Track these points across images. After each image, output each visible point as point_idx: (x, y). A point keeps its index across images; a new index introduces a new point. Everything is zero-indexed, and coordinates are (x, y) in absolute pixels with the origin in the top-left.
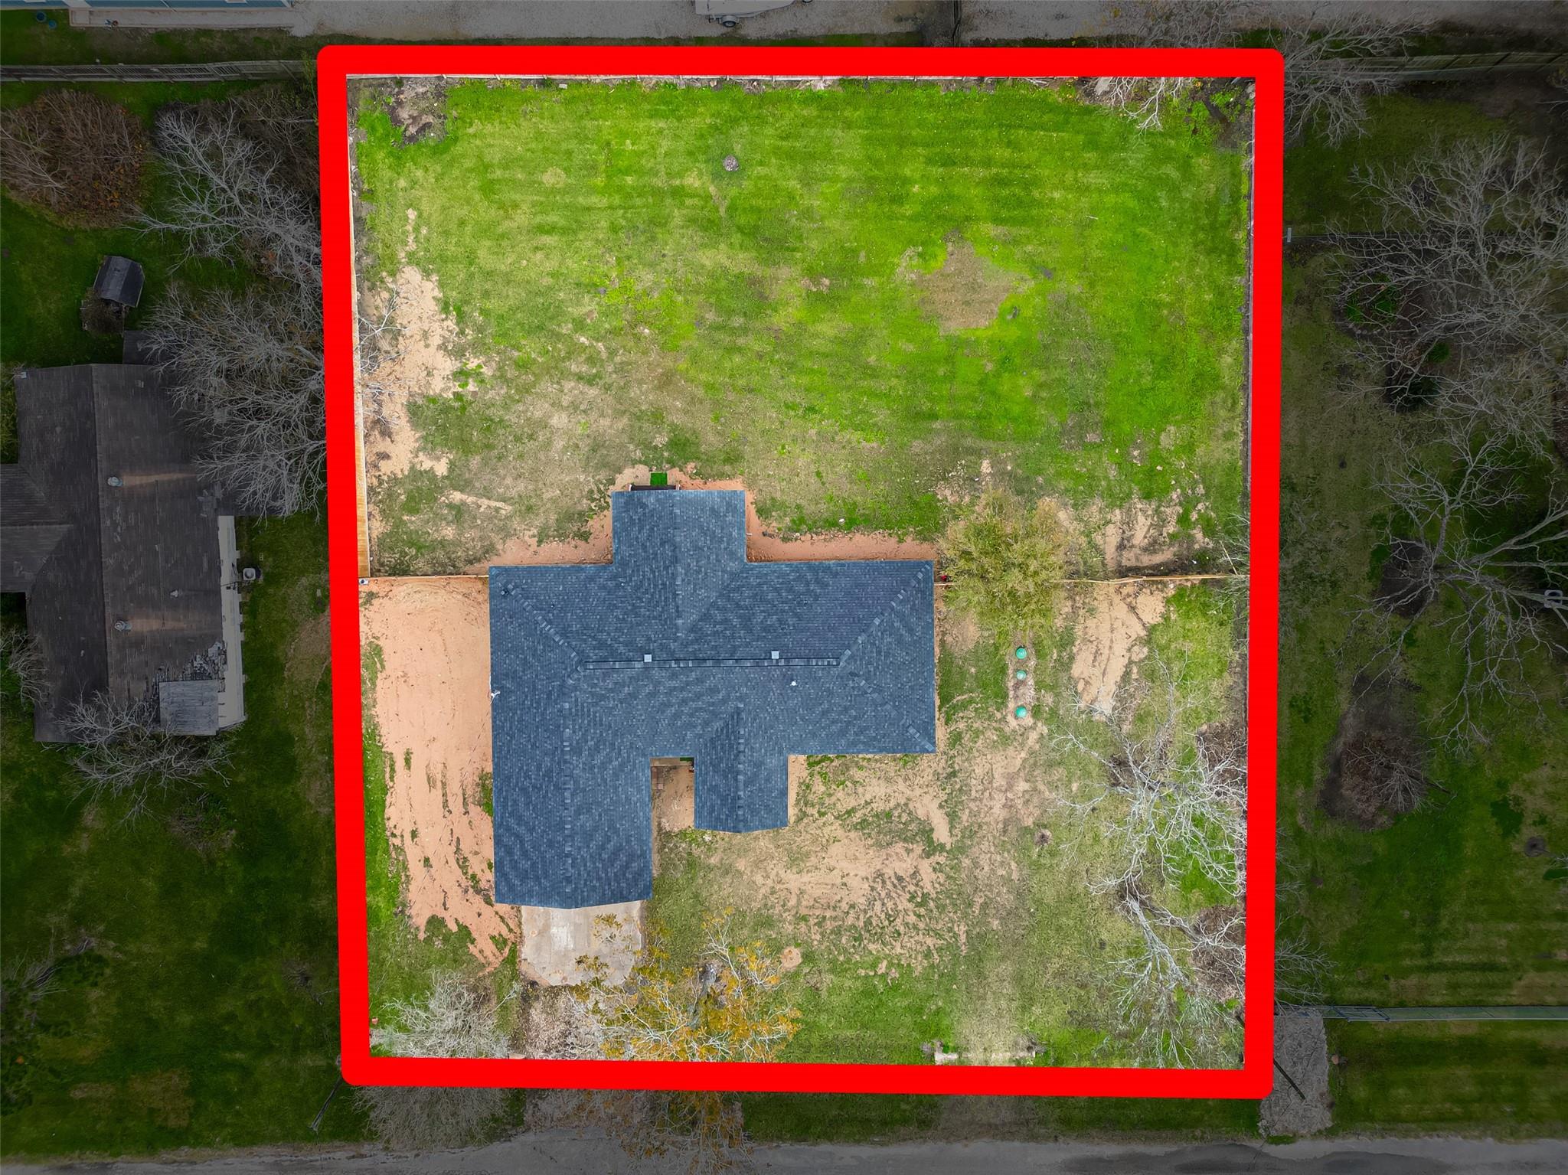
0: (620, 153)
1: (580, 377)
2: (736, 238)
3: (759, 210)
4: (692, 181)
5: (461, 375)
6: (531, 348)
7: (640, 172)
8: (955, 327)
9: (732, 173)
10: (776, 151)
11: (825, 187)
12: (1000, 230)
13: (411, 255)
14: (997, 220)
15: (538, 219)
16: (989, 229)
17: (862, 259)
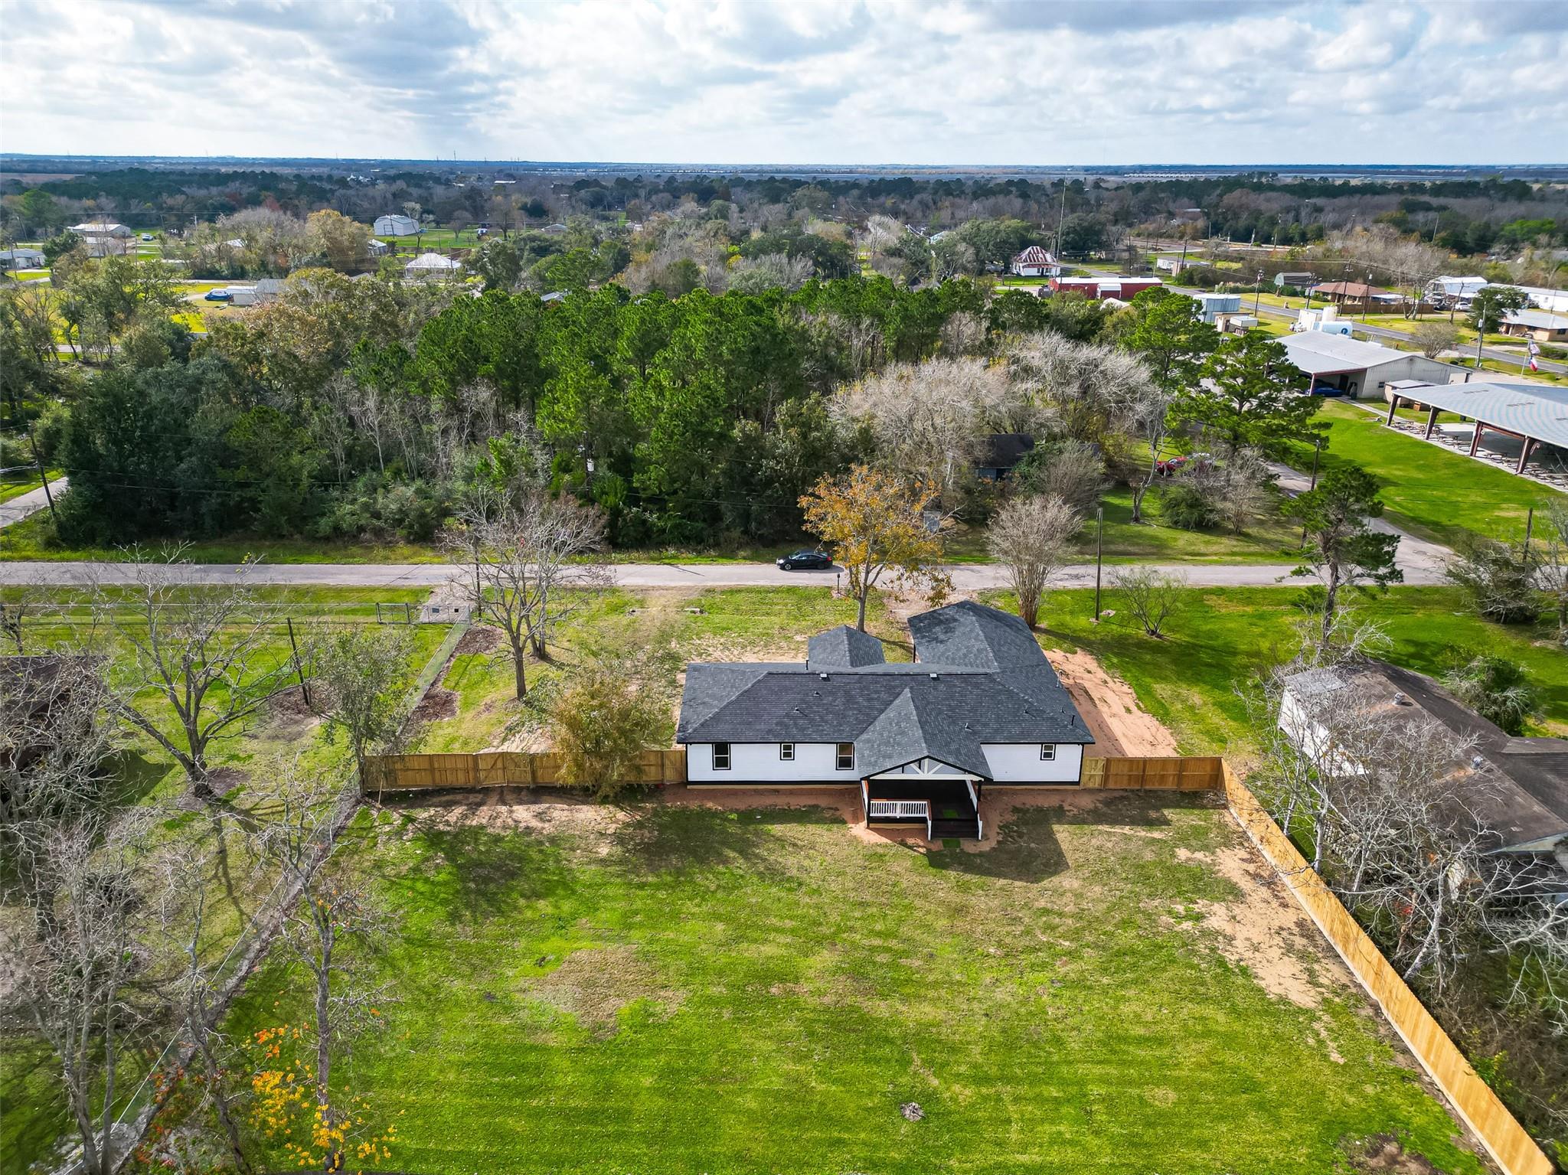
0: (1076, 1121)
1: (1061, 915)
2: (893, 1032)
3: (867, 1061)
4: (966, 1093)
5: (1199, 917)
6: (1127, 938)
7: (1039, 1100)
8: (616, 951)
9: (908, 1101)
10: (849, 1125)
11: (777, 1083)
12: (540, 1039)
13: (1313, 1018)
14: (544, 1050)
15: (1165, 1052)
16: (554, 1040)
17: (726, 1014)
